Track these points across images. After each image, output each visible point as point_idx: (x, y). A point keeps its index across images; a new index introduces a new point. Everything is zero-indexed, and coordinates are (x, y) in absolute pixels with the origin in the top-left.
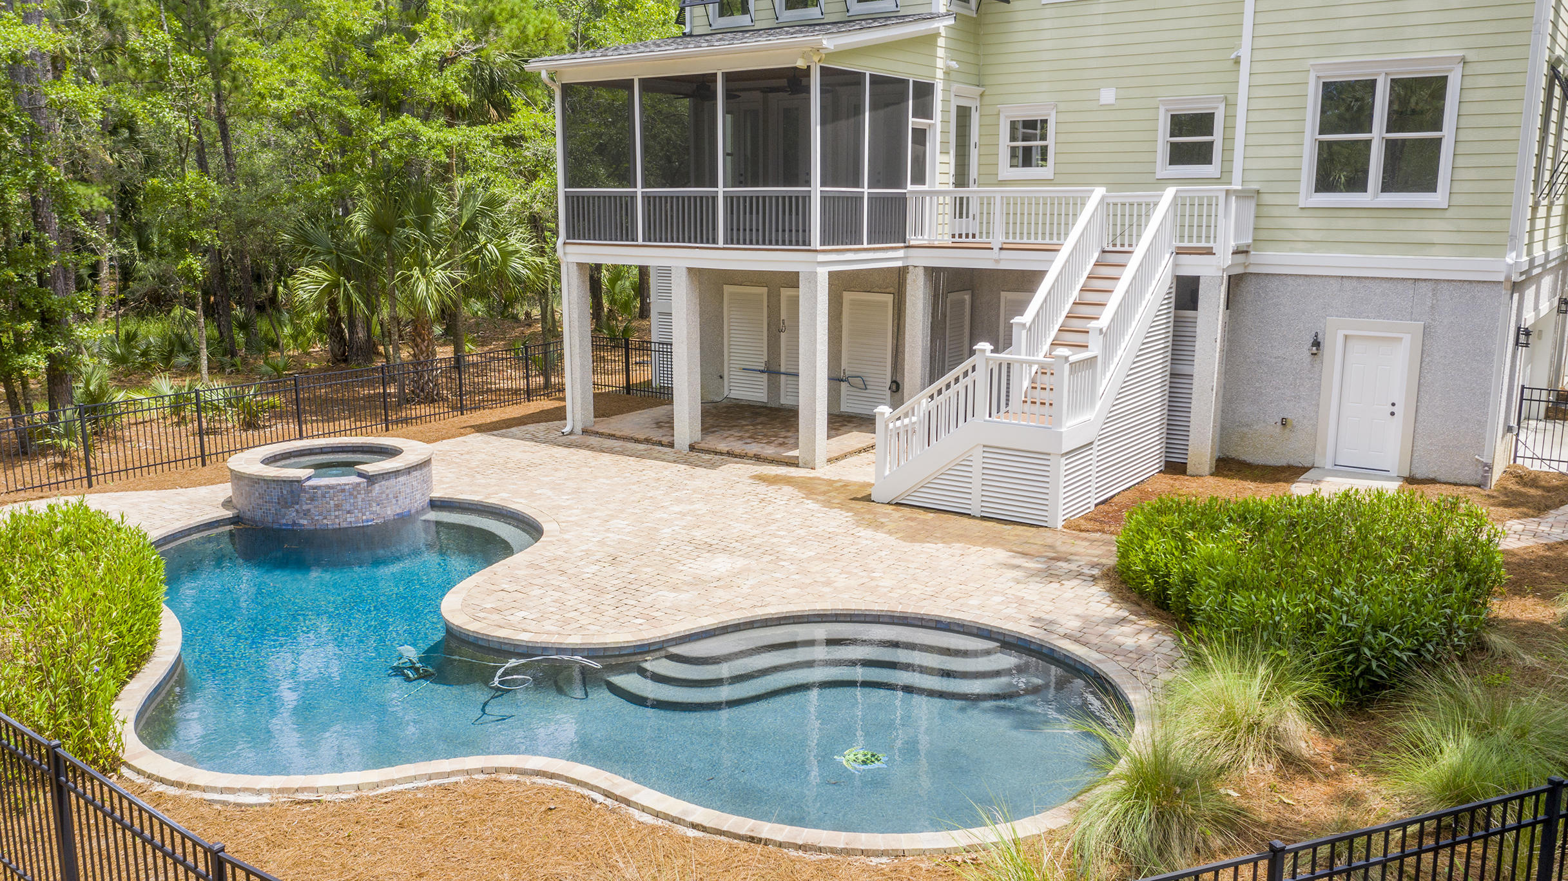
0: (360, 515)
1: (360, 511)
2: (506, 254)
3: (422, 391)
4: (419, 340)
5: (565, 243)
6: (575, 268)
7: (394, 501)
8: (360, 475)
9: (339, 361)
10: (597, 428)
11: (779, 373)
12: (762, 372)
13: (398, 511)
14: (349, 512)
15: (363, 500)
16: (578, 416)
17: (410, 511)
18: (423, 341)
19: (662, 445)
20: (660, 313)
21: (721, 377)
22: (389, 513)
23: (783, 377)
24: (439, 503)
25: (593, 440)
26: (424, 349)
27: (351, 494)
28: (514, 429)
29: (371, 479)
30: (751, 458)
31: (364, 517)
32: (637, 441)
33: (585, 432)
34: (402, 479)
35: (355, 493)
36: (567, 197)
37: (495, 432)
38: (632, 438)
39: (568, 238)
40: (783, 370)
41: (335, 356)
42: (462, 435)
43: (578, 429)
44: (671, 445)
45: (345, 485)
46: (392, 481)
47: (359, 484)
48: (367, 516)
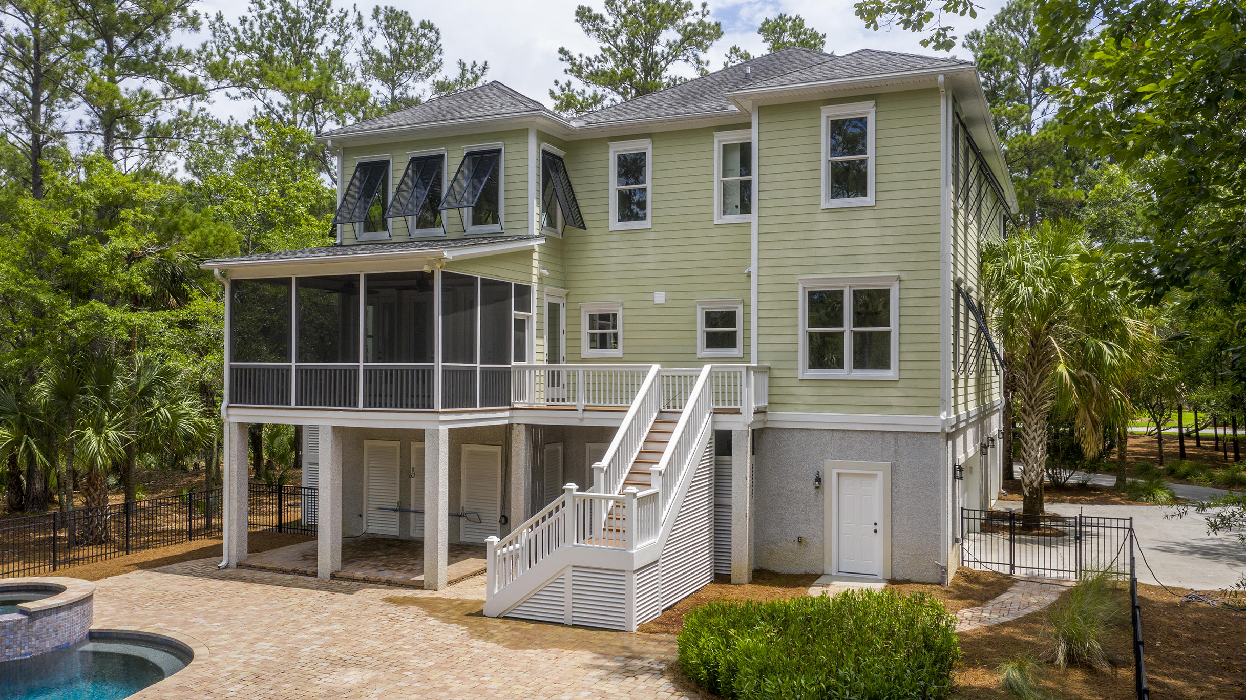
0: (19, 649)
1: (19, 646)
2: (176, 417)
3: (91, 534)
4: (92, 490)
5: (228, 407)
6: (236, 427)
7: (53, 635)
8: (23, 612)
9: (14, 509)
10: (250, 562)
11: (410, 511)
12: (395, 510)
13: (57, 644)
14: (7, 647)
15: (23, 635)
16: (234, 552)
17: (68, 643)
18: (96, 490)
19: (307, 575)
20: (310, 464)
21: (361, 516)
22: (48, 646)
23: (412, 514)
24: (97, 635)
25: (246, 573)
26: (96, 497)
27: (11, 630)
28: (174, 566)
29: (32, 616)
30: (383, 583)
31: (23, 651)
32: (285, 572)
33: (239, 565)
34: (63, 614)
35: (16, 629)
36: (232, 369)
37: (157, 569)
38: (281, 570)
39: (231, 402)
40: (412, 508)
41: (11, 505)
42: (125, 572)
43: (234, 562)
44: (315, 574)
45: (7, 622)
46: (54, 617)
47: (20, 621)
48: (27, 649)
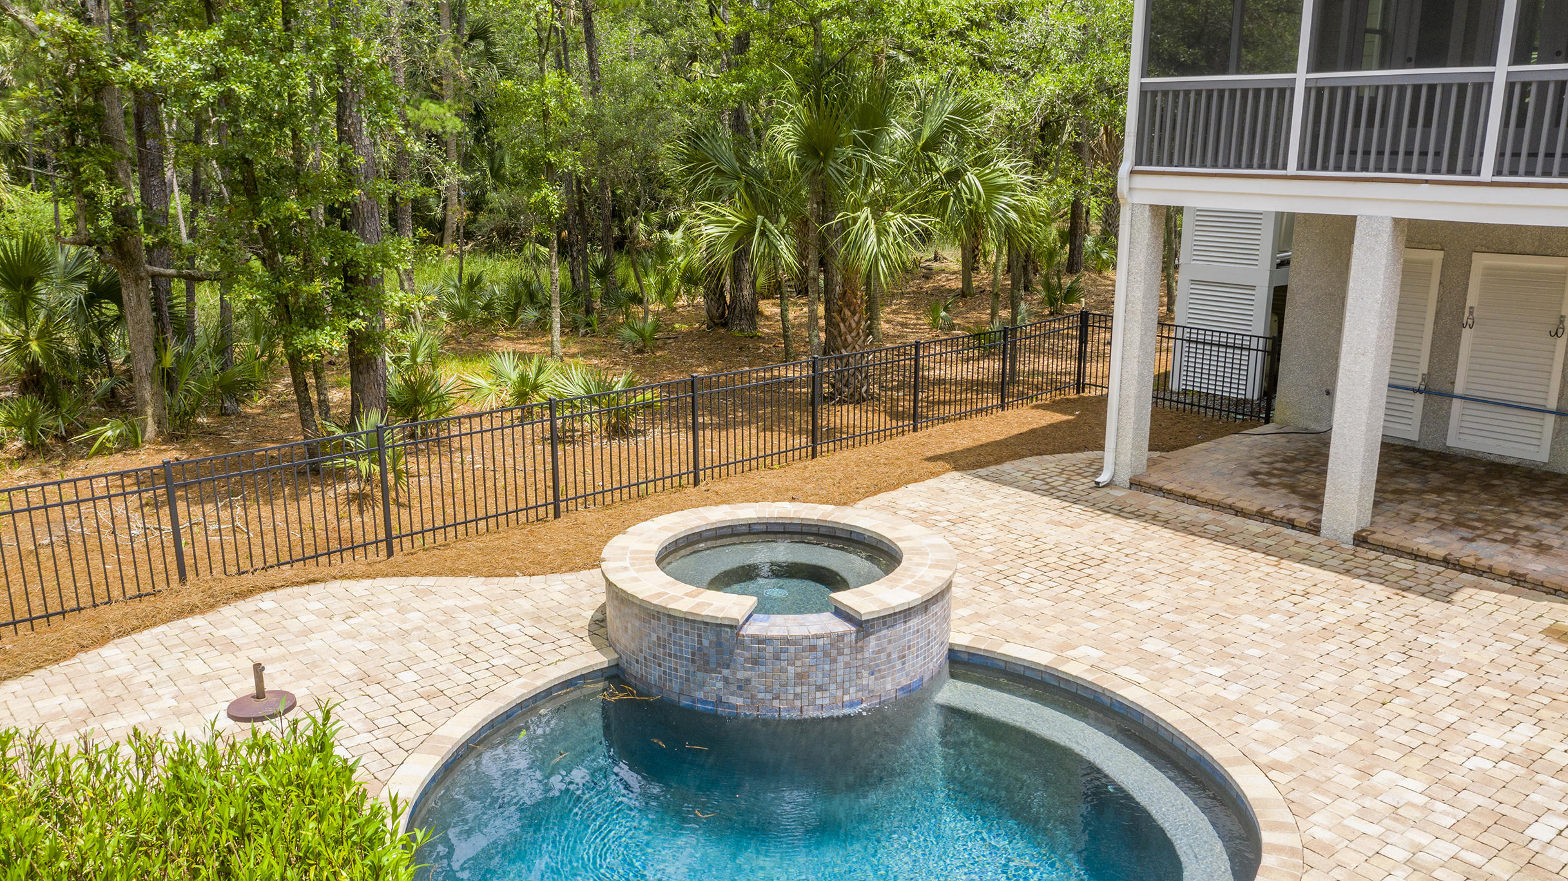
0: (839, 693)
1: (841, 685)
2: (992, 189)
3: (846, 385)
4: (848, 313)
5: (1132, 172)
6: (1147, 214)
7: (899, 666)
8: (842, 613)
9: (716, 324)
10: (1155, 479)
11: (1451, 396)
12: (1415, 391)
13: (905, 682)
14: (819, 688)
15: (847, 665)
16: (1126, 458)
17: (922, 679)
18: (854, 314)
19: (1294, 527)
20: (1193, 281)
21: (1328, 393)
22: (889, 687)
23: (1456, 404)
24: (965, 657)
25: (1156, 503)
26: (854, 325)
27: (826, 654)
28: (1007, 466)
29: (864, 627)
30: (1501, 578)
31: (846, 698)
32: (1240, 513)
33: (1135, 484)
34: (914, 623)
35: (834, 653)
36: (1145, 93)
37: (982, 472)
38: (1230, 507)
39: (1138, 162)
40: (1458, 389)
41: (711, 318)
42: (934, 474)
43: (1124, 477)
44: (1314, 529)
45: (817, 637)
46: (900, 628)
47: (841, 636)
48: (853, 694)
